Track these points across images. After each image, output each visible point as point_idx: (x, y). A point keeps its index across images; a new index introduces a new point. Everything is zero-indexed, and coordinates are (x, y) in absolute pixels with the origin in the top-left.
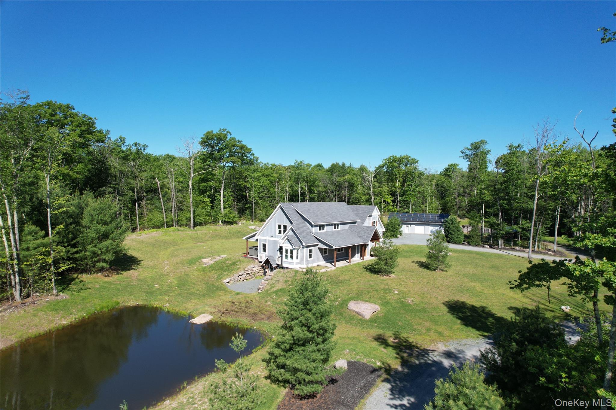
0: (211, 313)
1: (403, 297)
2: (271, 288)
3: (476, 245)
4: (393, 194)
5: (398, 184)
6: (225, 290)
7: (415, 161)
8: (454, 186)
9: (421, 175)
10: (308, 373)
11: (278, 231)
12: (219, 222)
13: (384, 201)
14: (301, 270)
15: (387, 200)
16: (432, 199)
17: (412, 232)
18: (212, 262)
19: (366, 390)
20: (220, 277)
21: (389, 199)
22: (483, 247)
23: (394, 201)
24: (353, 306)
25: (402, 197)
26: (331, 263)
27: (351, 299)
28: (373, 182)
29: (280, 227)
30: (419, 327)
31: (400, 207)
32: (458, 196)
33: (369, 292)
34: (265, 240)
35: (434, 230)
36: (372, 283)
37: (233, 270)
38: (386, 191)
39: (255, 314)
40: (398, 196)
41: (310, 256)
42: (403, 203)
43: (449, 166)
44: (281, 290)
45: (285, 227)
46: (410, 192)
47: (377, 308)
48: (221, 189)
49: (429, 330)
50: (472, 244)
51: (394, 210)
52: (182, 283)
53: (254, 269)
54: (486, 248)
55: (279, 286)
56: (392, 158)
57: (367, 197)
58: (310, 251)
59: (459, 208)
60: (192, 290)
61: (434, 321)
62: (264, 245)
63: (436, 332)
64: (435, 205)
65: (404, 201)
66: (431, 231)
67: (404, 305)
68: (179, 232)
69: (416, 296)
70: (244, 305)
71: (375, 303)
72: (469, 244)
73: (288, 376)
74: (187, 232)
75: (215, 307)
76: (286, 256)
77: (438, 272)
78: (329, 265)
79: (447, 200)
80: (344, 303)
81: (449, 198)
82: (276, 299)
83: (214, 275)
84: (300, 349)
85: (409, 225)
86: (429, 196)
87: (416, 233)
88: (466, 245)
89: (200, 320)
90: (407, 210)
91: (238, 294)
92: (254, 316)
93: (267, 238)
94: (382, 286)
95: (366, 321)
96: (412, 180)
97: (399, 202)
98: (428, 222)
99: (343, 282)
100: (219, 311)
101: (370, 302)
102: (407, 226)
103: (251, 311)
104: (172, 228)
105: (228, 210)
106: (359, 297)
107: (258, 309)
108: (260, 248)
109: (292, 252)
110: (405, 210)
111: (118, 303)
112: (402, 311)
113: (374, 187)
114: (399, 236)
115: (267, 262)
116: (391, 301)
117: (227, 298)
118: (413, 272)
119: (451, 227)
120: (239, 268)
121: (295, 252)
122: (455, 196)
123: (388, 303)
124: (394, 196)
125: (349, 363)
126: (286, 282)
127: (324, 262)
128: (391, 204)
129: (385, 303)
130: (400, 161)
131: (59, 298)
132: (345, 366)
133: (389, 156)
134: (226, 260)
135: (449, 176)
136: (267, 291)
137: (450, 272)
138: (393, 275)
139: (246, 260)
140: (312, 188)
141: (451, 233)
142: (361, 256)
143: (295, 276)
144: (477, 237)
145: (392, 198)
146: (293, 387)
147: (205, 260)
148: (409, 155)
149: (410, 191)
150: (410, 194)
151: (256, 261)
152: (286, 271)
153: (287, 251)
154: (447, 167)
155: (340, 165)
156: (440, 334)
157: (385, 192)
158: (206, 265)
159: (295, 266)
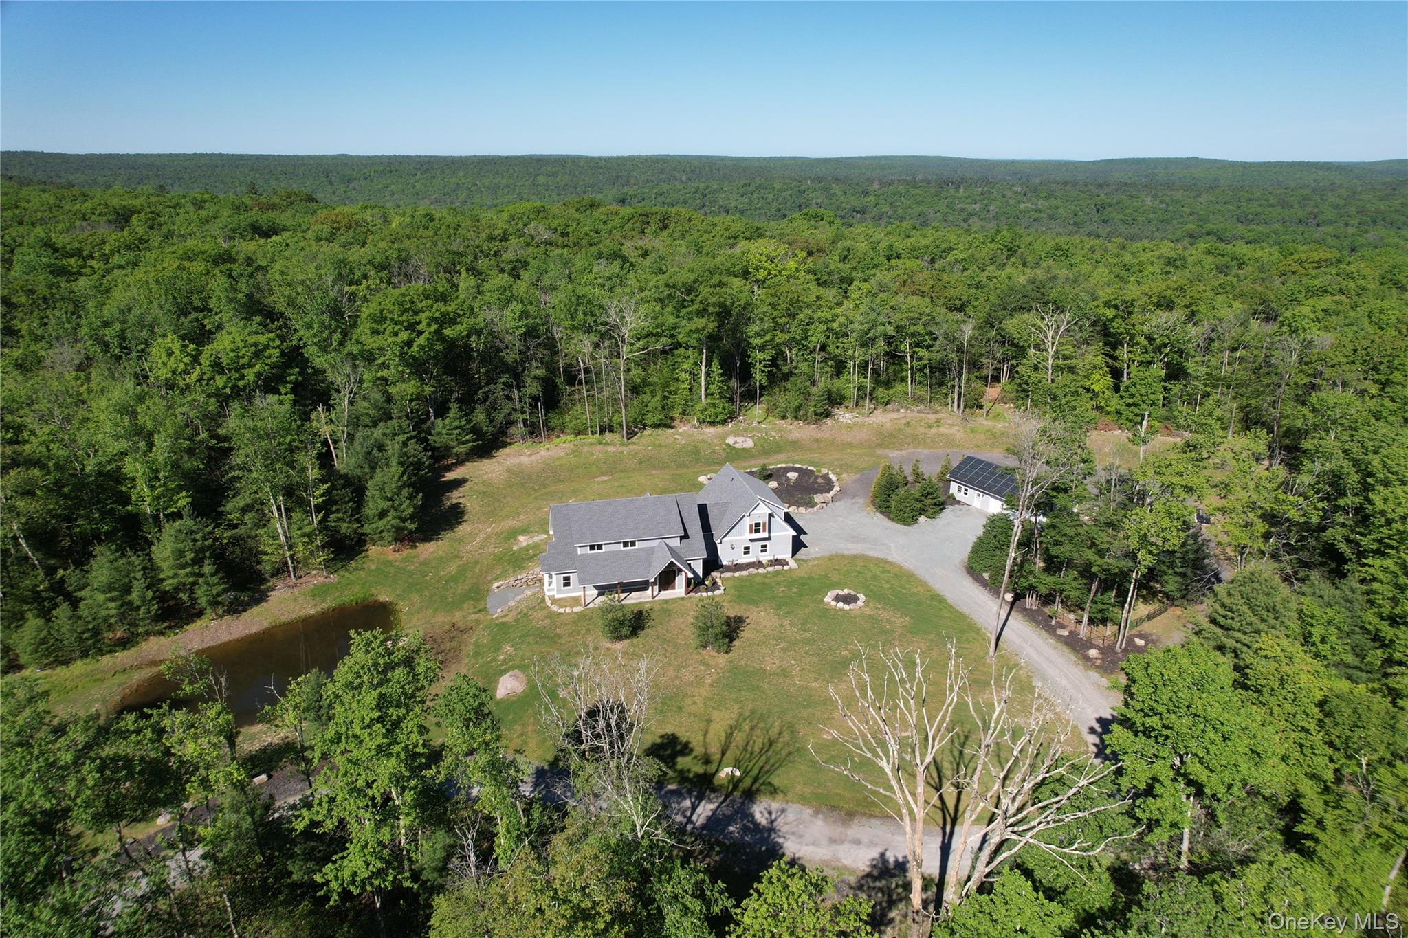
4: (1116, 373)
5: (1126, 353)
6: (479, 600)
13: (1084, 387)
17: (983, 509)
18: (525, 544)
20: (497, 578)
21: (1101, 383)
23: (1115, 389)
33: (549, 663)
36: (576, 650)
37: (520, 568)
39: (441, 652)
41: (566, 585)
47: (521, 689)
48: (701, 363)
54: (1004, 600)
74: (610, 449)
75: (430, 628)
80: (508, 670)
83: (497, 571)
87: (990, 510)
88: (981, 581)
94: (577, 659)
102: (979, 495)
106: (532, 666)
107: (453, 646)
111: (371, 595)
120: (527, 567)
131: (327, 580)
138: (622, 644)
145: (1111, 383)
147: (522, 538)
158: (515, 548)
159: (548, 593)
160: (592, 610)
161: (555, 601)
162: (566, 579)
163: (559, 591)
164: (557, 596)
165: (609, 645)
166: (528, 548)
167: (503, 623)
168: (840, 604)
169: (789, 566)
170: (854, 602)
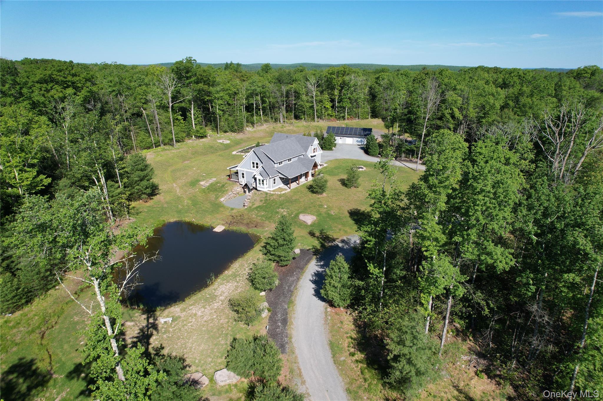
0: (223, 225)
1: (329, 210)
2: (253, 205)
4: (332, 101)
5: (336, 92)
6: (223, 206)
10: (285, 257)
11: (252, 166)
12: (192, 137)
13: (324, 107)
14: (269, 192)
15: (327, 106)
16: (365, 104)
17: (344, 143)
18: (208, 185)
19: (308, 261)
20: (217, 198)
21: (329, 105)
23: (333, 107)
24: (302, 217)
25: (339, 103)
26: (287, 185)
27: (301, 213)
28: (316, 92)
29: (253, 163)
30: (336, 228)
31: (338, 112)
33: (310, 207)
34: (244, 171)
36: (312, 201)
37: (224, 191)
38: (326, 98)
39: (248, 224)
41: (274, 183)
42: (340, 109)
44: (259, 207)
45: (257, 164)
47: (315, 218)
48: (191, 109)
49: (340, 230)
51: (332, 114)
52: (195, 202)
53: (238, 189)
55: (257, 204)
57: (311, 105)
58: (274, 180)
59: (386, 110)
60: (203, 208)
61: (344, 225)
62: (243, 174)
63: (344, 230)
64: (366, 109)
65: (341, 107)
66: (357, 142)
67: (329, 215)
68: (166, 151)
69: (336, 209)
70: (239, 218)
71: (313, 215)
72: (382, 157)
73: (276, 258)
74: (173, 151)
75: (223, 220)
76: (260, 183)
77: (353, 188)
78: (286, 187)
80: (297, 215)
81: (377, 104)
82: (258, 213)
83: (212, 196)
84: (281, 248)
85: (342, 138)
86: (361, 102)
87: (347, 143)
89: (219, 229)
91: (232, 209)
92: (247, 225)
93: (245, 170)
94: (318, 203)
95: (309, 226)
96: (348, 89)
97: (337, 107)
98: (356, 135)
99: (296, 201)
100: (227, 223)
101: (311, 214)
103: (245, 222)
104: (159, 147)
105: (198, 127)
106: (305, 211)
107: (249, 221)
108: (240, 175)
109: (263, 181)
110: (342, 115)
111: (164, 221)
112: (328, 219)
113: (316, 96)
114: (333, 148)
115: (246, 185)
116: (322, 213)
117: (227, 213)
118: (337, 190)
120: (228, 190)
121: (265, 181)
122: (382, 102)
123: (320, 214)
124: (333, 103)
125: (301, 250)
126: (261, 201)
127: (283, 185)
128: (331, 109)
129: (319, 215)
131: (131, 221)
132: (299, 252)
134: (217, 183)
136: (250, 207)
137: (360, 189)
138: (324, 194)
139: (230, 182)
142: (306, 177)
143: (266, 197)
145: (331, 105)
146: (278, 262)
147: (202, 183)
149: (346, 98)
150: (346, 101)
151: (238, 184)
152: (260, 193)
153: (259, 180)
156: (346, 231)
157: (326, 100)
158: (204, 187)
163: (272, 187)
168: (361, 169)
169: (325, 165)
170: (362, 168)
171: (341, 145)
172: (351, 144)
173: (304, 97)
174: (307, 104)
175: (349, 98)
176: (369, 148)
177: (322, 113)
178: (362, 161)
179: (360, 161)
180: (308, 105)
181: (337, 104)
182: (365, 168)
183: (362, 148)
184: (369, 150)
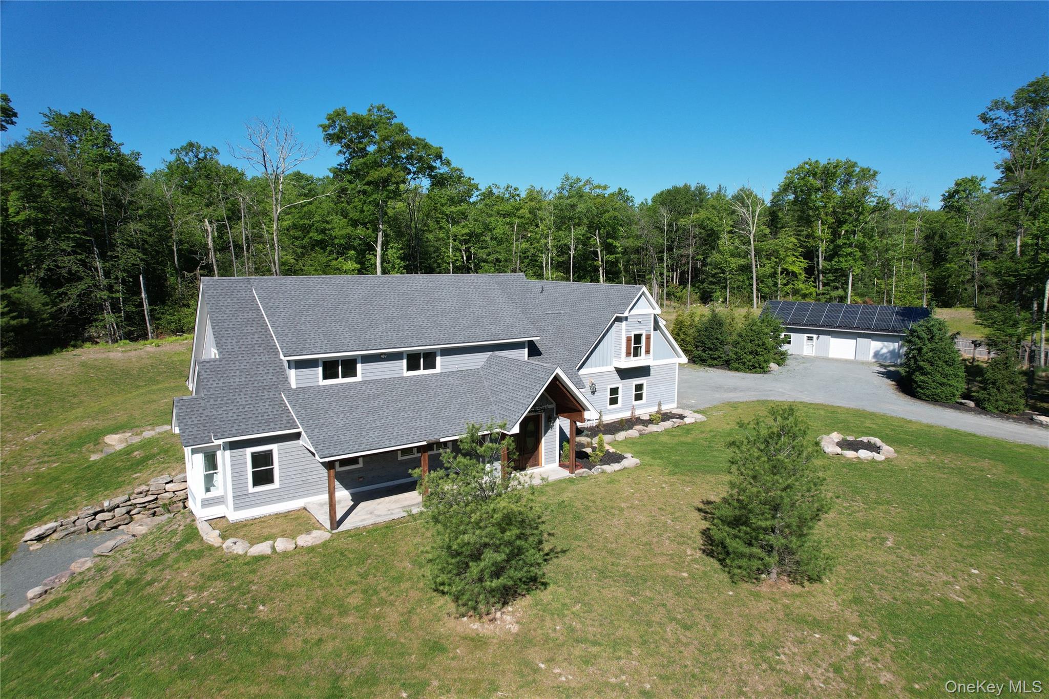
3: (1006, 412)
4: (810, 254)
5: (820, 230)
7: (868, 175)
8: (970, 234)
9: (882, 207)
13: (784, 270)
15: (791, 268)
16: (909, 268)
17: (821, 355)
21: (798, 266)
22: (1031, 421)
23: (810, 271)
25: (830, 261)
28: (758, 226)
31: (824, 285)
32: (979, 259)
35: (884, 351)
38: (790, 246)
40: (820, 259)
42: (831, 277)
43: (957, 184)
46: (849, 250)
50: (990, 408)
51: (807, 292)
53: (168, 487)
54: (1041, 424)
56: (807, 166)
57: (742, 262)
59: (981, 288)
64: (913, 280)
65: (835, 271)
66: (876, 355)
72: (981, 407)
79: (948, 268)
81: (952, 265)
85: (815, 336)
86: (899, 260)
87: (831, 355)
88: (968, 410)
90: (840, 292)
96: (857, 220)
97: (823, 273)
98: (868, 329)
102: (810, 339)
110: (835, 294)
113: (760, 237)
114: (773, 366)
119: (925, 349)
122: (970, 258)
124: (811, 259)
128: (803, 276)
130: (828, 174)
133: (801, 162)
135: (959, 210)
140: (610, 240)
141: (922, 368)
144: (1009, 387)
145: (804, 263)
148: (853, 160)
149: (850, 245)
150: (850, 254)
154: (952, 186)
155: (693, 189)
157: (787, 249)
158: (94, 457)
159: (201, 513)
160: (356, 534)
161: (229, 530)
162: (262, 462)
163: (241, 500)
164: (234, 516)
165: (474, 626)
166: (128, 451)
167: (40, 630)
168: (864, 454)
169: (691, 418)
170: (876, 449)
171: (805, 359)
172: (847, 362)
173: (725, 242)
174: (733, 260)
175: (862, 247)
176: (920, 369)
177: (776, 284)
178: (883, 417)
179: (872, 416)
180: (735, 262)
181: (822, 263)
182: (888, 451)
183: (889, 375)
184: (919, 377)
